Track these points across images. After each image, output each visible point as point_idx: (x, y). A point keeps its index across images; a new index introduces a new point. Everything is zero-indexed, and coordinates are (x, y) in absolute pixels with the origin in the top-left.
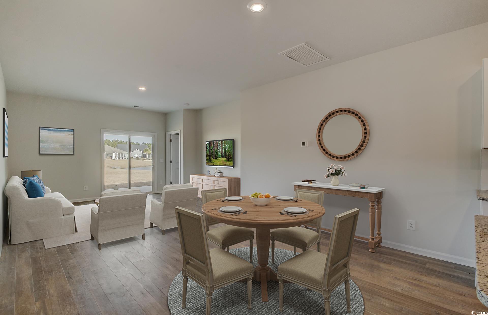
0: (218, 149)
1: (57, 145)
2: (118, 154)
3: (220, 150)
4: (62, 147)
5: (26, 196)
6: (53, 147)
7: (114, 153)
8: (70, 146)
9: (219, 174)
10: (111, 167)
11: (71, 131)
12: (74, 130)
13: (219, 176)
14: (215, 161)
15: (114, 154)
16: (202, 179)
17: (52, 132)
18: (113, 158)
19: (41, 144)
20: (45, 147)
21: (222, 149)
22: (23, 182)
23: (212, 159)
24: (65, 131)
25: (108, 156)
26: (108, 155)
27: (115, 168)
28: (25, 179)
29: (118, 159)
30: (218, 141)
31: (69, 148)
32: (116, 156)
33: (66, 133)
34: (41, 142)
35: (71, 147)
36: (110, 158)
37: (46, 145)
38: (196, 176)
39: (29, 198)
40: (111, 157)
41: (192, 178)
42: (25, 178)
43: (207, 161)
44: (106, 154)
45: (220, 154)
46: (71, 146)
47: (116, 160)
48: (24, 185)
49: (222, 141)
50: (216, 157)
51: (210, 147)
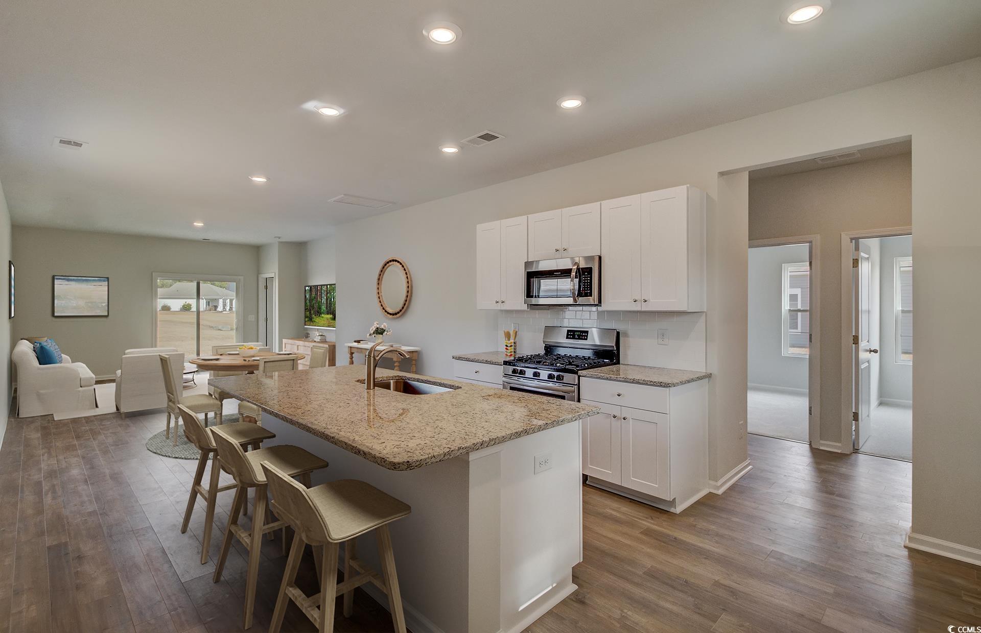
0: (322, 300)
1: (82, 303)
2: (229, 300)
3: (324, 300)
4: (90, 304)
5: (36, 362)
6: (75, 305)
7: (221, 298)
8: (102, 303)
9: (320, 337)
10: (212, 327)
11: (104, 281)
12: (108, 278)
13: (319, 340)
14: (317, 319)
15: (221, 301)
16: (298, 346)
17: (73, 283)
18: (220, 308)
19: (56, 301)
20: (63, 305)
21: (327, 299)
22: (34, 347)
23: (313, 316)
24: (94, 280)
25: (209, 305)
26: (209, 302)
27: (219, 330)
28: (36, 344)
29: (230, 310)
30: (322, 285)
31: (100, 306)
32: (224, 305)
33: (95, 284)
34: (55, 298)
35: (104, 305)
36: (213, 308)
37: (64, 302)
38: (290, 341)
39: (40, 364)
40: (216, 307)
41: (285, 344)
42: (35, 342)
43: (306, 319)
44: (205, 301)
45: (324, 308)
46: (104, 303)
47: (225, 312)
48: (34, 351)
49: (327, 285)
50: (319, 313)
51: (310, 295)
